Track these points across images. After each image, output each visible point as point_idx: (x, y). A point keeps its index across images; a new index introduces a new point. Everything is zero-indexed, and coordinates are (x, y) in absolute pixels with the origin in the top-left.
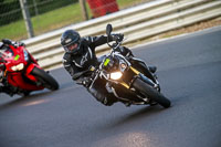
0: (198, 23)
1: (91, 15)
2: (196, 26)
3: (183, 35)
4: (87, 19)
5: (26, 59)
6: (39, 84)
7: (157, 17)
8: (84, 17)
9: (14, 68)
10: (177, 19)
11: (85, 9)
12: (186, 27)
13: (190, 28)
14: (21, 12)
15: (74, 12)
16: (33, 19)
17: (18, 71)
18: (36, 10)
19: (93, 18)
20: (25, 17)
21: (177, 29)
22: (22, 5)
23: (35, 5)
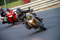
0: (52, 5)
1: (23, 3)
2: (52, 7)
3: (48, 9)
4: (22, 5)
5: (13, 14)
6: (17, 21)
7: (41, 4)
8: (21, 4)
9: (10, 17)
10: (47, 4)
11: (22, 2)
12: (49, 7)
13: (50, 7)
14: (4, 3)
15: (19, 3)
16: (7, 5)
17: (11, 17)
18: (8, 2)
19: (24, 4)
20: (5, 4)
21: (47, 7)
22: (4, 1)
23: (8, 1)
